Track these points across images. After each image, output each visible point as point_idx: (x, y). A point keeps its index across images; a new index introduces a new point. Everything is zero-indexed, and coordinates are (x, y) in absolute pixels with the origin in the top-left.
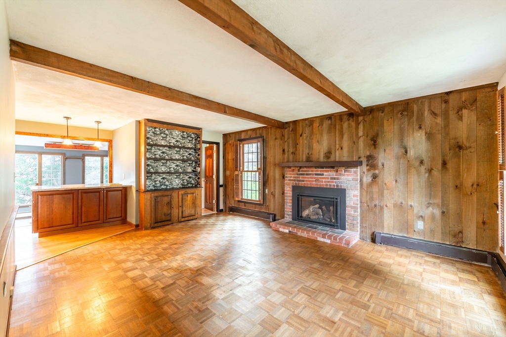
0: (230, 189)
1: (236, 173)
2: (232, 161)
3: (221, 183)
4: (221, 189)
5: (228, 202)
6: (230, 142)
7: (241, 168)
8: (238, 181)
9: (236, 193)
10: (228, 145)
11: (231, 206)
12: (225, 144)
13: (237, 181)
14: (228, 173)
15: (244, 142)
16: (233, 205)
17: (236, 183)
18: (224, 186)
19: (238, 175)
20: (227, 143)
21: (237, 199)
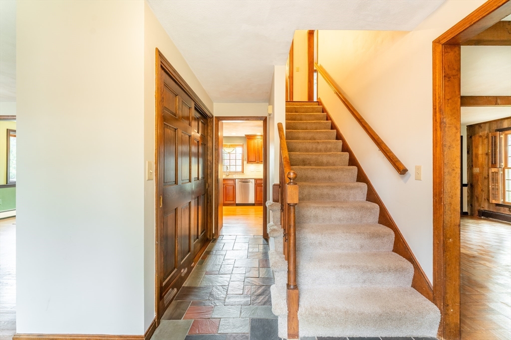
0: (480, 189)
1: (493, 170)
2: (484, 156)
3: (465, 181)
4: (465, 189)
5: (476, 204)
6: (481, 134)
7: (503, 164)
8: (497, 181)
9: (493, 194)
10: (477, 138)
11: (482, 209)
12: (471, 137)
13: (495, 180)
14: (476, 170)
15: (507, 132)
16: (486, 209)
17: (493, 182)
18: (469, 185)
19: (497, 173)
20: (475, 135)
21: (494, 202)
